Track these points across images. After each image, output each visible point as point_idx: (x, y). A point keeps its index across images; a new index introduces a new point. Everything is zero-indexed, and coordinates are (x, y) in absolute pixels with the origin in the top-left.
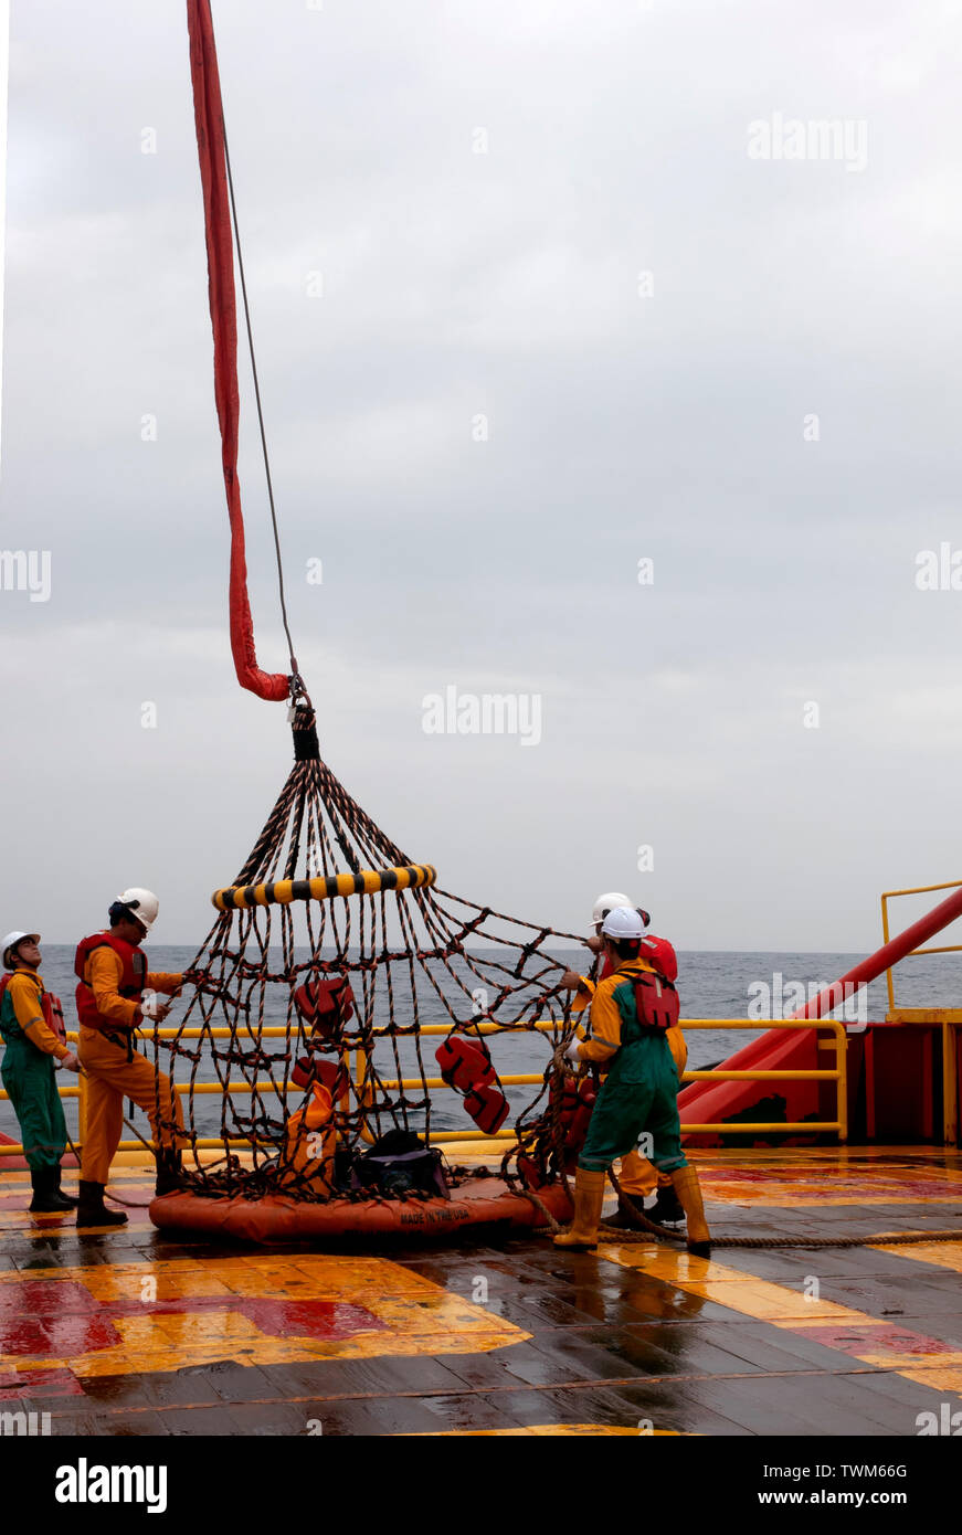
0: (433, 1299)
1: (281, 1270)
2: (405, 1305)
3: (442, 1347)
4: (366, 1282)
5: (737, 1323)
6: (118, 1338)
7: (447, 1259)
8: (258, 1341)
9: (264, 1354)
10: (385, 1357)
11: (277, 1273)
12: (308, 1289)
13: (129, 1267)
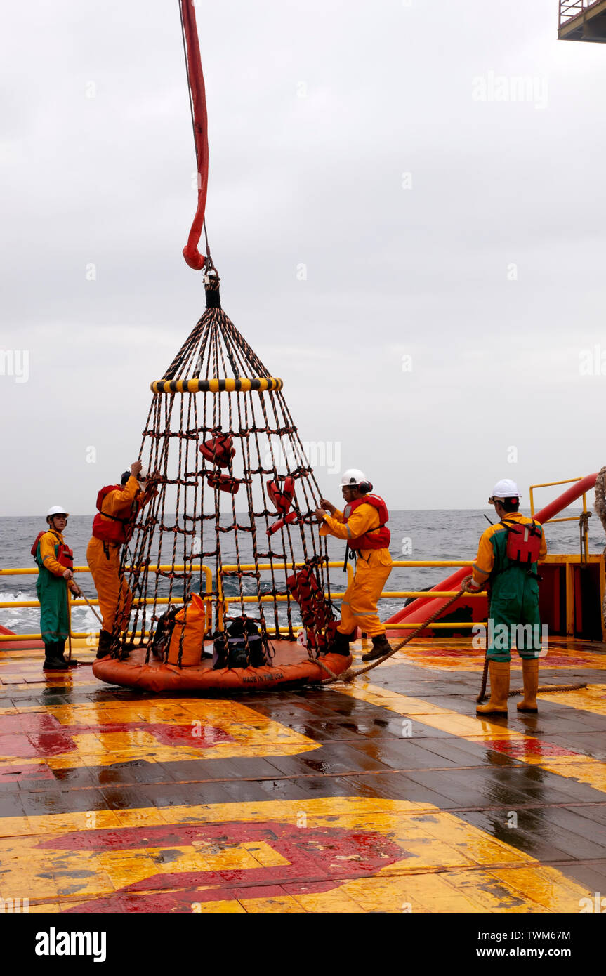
0: (262, 724)
1: (172, 708)
2: (246, 728)
3: (269, 752)
4: (222, 715)
5: (445, 739)
6: (74, 746)
7: (271, 701)
8: (158, 748)
9: (161, 756)
10: (234, 758)
11: (169, 709)
12: (188, 718)
13: (82, 706)
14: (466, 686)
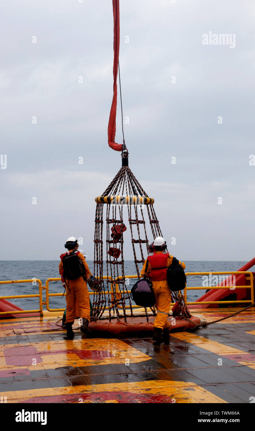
0: (127, 349)
2: (120, 351)
7: (133, 339)
8: (78, 361)
9: (79, 364)
10: (111, 364)
11: (87, 343)
12: (95, 347)
14: (226, 330)
